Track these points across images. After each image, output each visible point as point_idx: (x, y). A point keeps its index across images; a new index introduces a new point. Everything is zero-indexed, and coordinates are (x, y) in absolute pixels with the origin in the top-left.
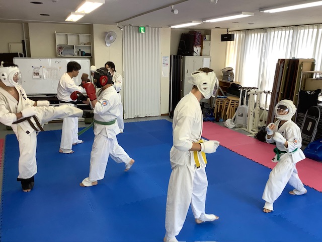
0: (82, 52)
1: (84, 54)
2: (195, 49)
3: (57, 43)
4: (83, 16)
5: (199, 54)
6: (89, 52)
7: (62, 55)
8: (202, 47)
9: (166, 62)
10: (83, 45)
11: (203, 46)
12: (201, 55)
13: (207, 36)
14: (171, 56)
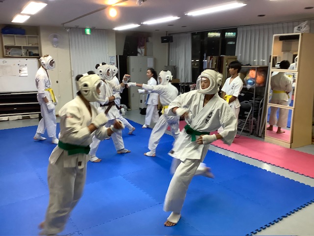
0: (30, 52)
1: (32, 54)
2: (139, 50)
3: (4, 45)
4: (29, 17)
5: (143, 55)
6: (37, 53)
7: (10, 55)
8: (145, 48)
9: (112, 61)
10: (30, 45)
11: (147, 47)
12: (145, 55)
13: (149, 38)
14: (117, 56)
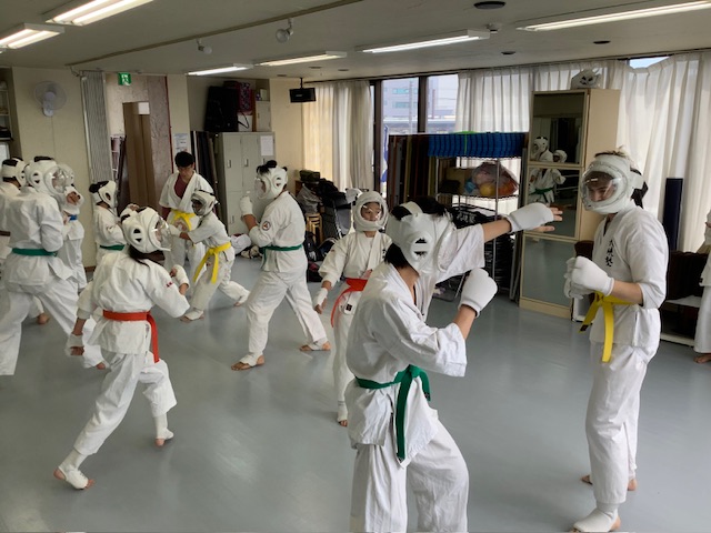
2: (241, 118)
5: (250, 128)
8: (254, 114)
9: (182, 145)
11: (257, 112)
13: (262, 91)
14: (192, 133)
